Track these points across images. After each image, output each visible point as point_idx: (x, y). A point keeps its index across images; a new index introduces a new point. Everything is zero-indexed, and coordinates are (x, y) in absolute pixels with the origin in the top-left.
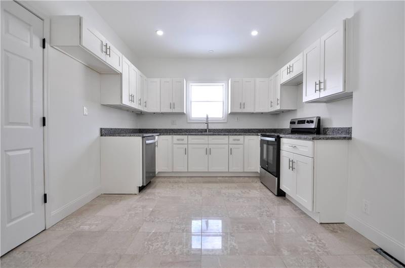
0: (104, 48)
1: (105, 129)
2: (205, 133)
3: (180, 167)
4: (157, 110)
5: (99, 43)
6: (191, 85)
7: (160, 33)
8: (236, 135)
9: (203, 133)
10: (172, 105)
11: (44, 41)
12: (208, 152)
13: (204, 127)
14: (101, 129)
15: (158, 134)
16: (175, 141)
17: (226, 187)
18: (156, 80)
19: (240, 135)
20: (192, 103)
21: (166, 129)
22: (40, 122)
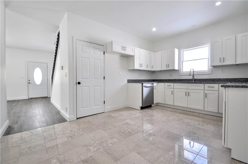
0: (123, 48)
1: (130, 80)
2: (192, 82)
3: (169, 102)
4: (159, 69)
5: (121, 47)
6: (183, 51)
7: (154, 29)
8: (210, 83)
9: (190, 82)
10: (168, 66)
11: (104, 52)
12: (188, 94)
13: (191, 78)
14: (128, 80)
15: (157, 82)
16: (166, 87)
17: (190, 119)
18: (158, 53)
19: (214, 83)
20: (184, 62)
21: (166, 80)
22: (103, 78)
